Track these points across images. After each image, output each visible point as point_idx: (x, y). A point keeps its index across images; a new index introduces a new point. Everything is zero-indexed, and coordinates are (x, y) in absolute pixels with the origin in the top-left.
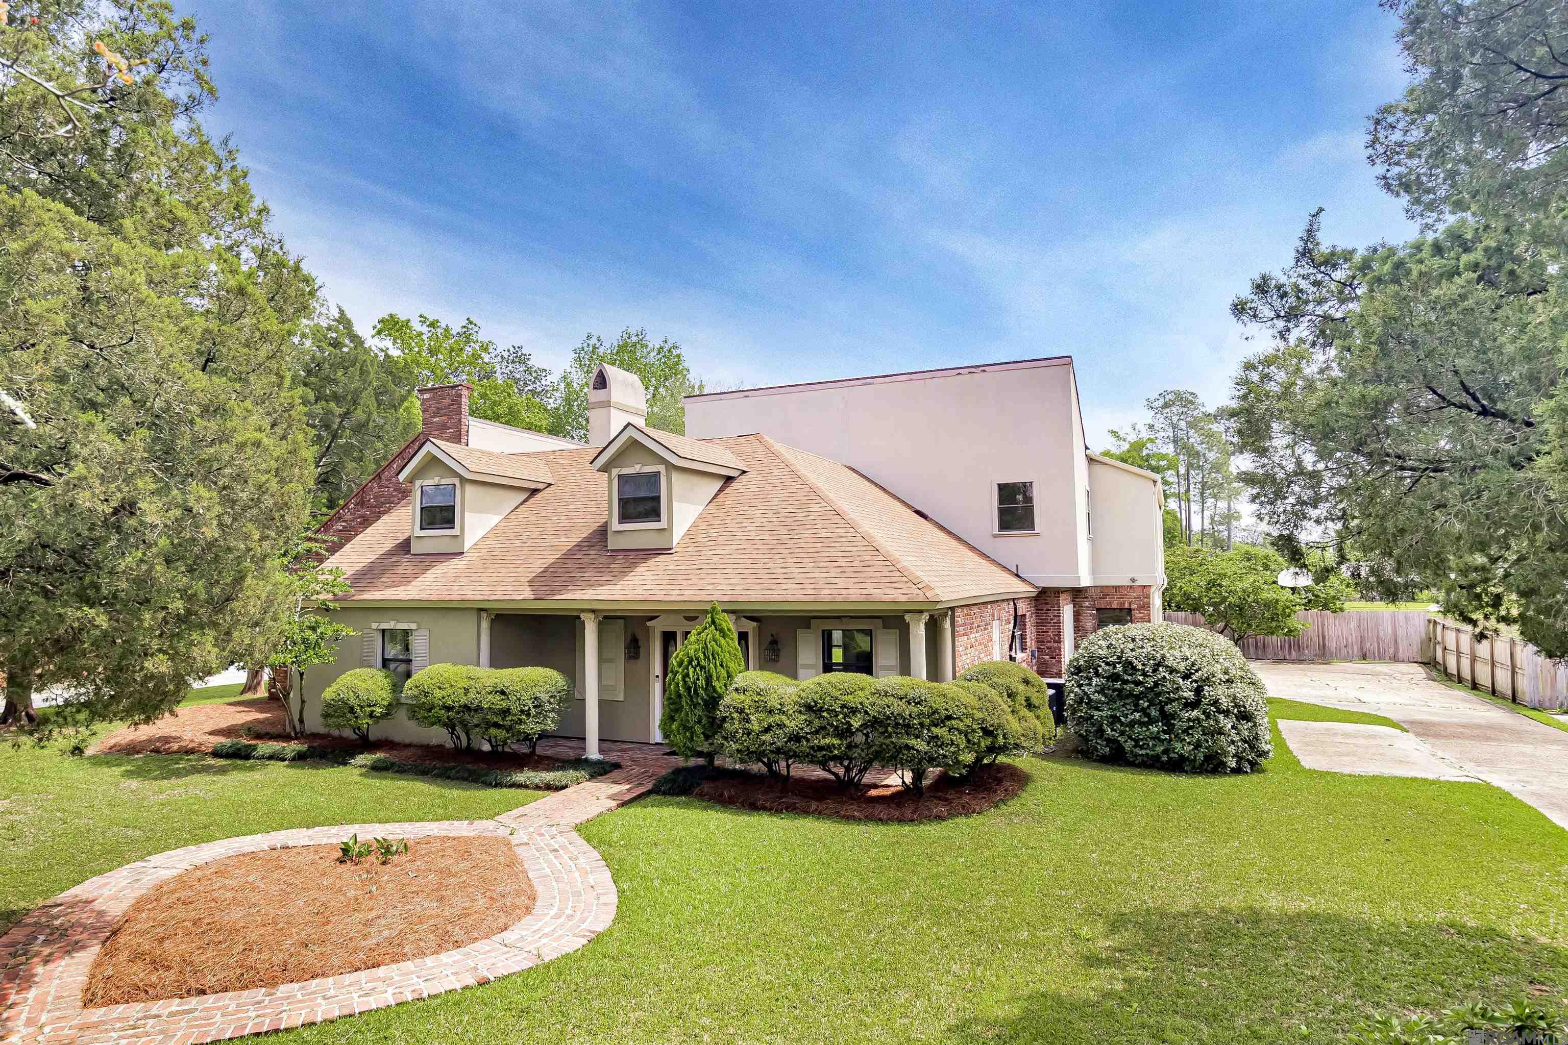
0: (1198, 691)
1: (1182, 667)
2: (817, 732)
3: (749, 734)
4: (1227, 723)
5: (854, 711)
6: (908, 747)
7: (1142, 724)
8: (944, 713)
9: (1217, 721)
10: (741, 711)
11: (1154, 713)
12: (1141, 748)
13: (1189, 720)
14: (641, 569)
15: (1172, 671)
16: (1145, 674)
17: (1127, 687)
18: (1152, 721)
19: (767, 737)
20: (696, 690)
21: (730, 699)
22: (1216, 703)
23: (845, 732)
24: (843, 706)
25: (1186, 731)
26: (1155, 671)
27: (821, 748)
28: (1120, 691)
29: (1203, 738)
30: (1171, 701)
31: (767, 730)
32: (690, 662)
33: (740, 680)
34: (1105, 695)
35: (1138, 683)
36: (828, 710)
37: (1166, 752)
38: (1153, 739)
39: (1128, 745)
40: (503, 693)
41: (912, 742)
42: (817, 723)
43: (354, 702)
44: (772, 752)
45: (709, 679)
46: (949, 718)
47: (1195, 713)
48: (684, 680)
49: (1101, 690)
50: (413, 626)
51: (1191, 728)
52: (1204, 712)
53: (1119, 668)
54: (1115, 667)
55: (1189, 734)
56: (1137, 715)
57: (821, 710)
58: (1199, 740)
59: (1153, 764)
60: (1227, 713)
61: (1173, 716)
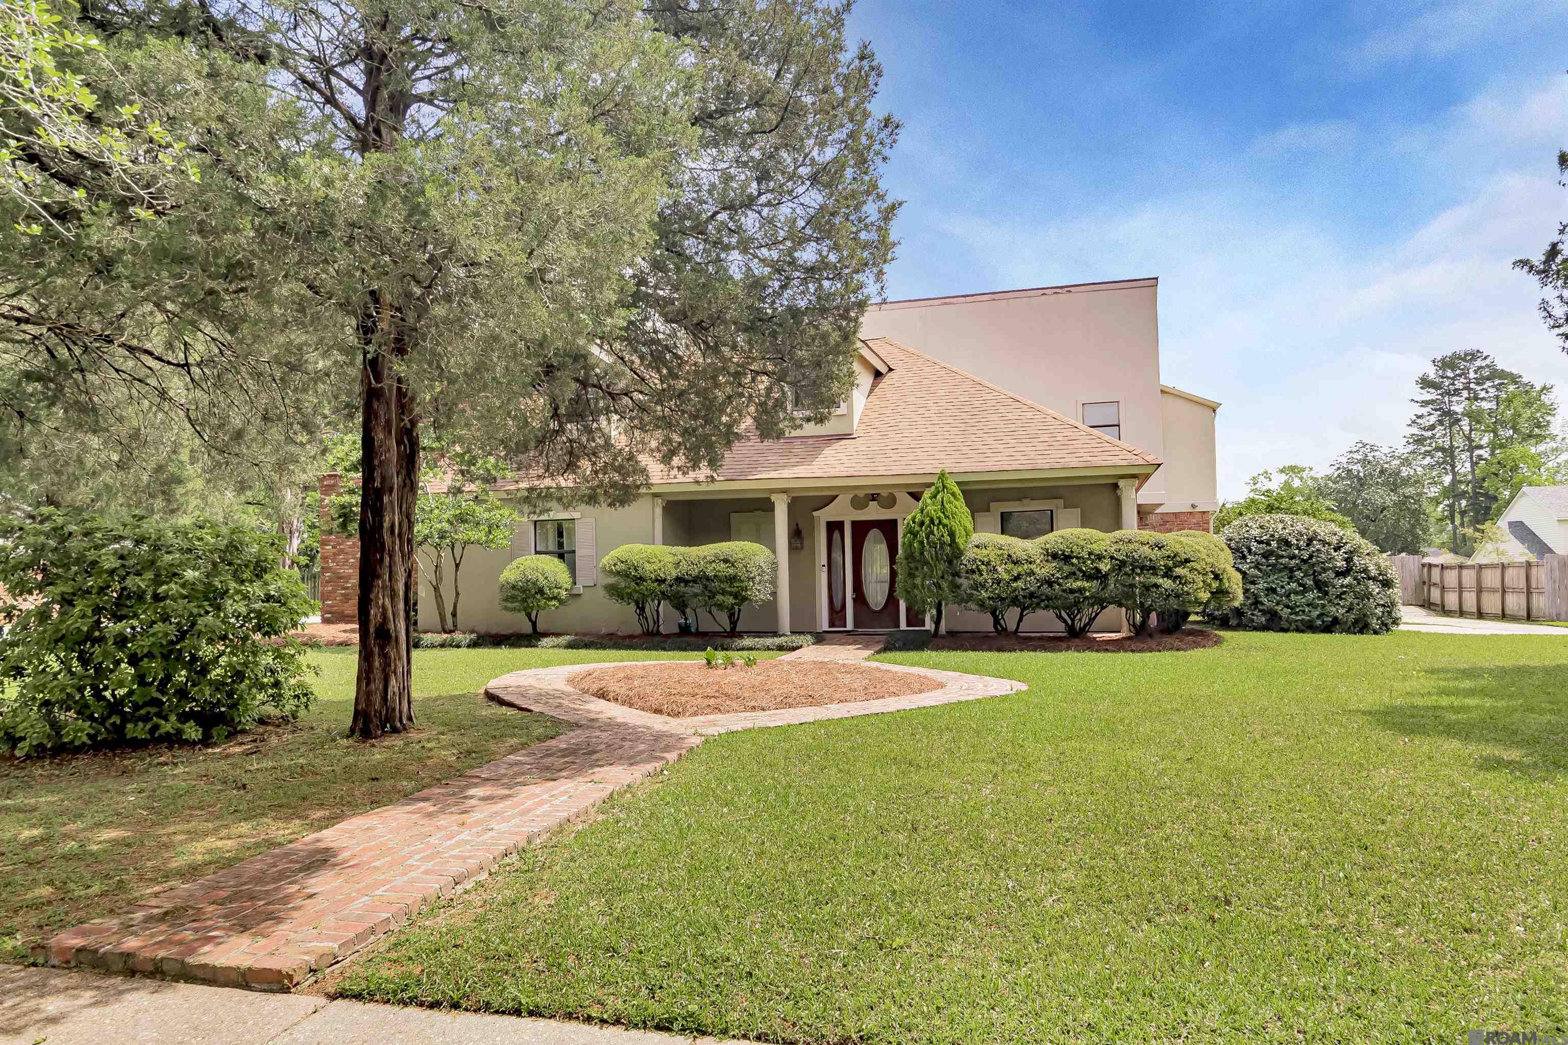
0: (1348, 560)
1: (1334, 540)
2: (1067, 577)
3: (998, 584)
4: (1375, 588)
5: (1100, 557)
6: (1156, 586)
7: (1296, 593)
8: (1184, 556)
9: (1367, 588)
10: (988, 564)
11: (1309, 582)
12: (1297, 614)
13: (1342, 586)
14: (827, 452)
15: (1324, 543)
16: (1299, 548)
17: (1283, 561)
18: (1305, 589)
19: (1020, 584)
20: (941, 547)
21: (970, 554)
22: (1365, 570)
23: (1095, 575)
24: (1090, 554)
25: (1339, 597)
26: (1308, 545)
27: (1072, 591)
28: (1274, 565)
29: (1356, 601)
30: (1325, 570)
31: (1017, 578)
32: (932, 521)
33: (976, 538)
34: (1260, 570)
35: (1293, 557)
36: (1077, 558)
37: (1320, 616)
38: (1308, 605)
39: (1285, 613)
40: (726, 561)
41: (1160, 581)
42: (1067, 569)
43: (542, 582)
44: (1024, 597)
45: (952, 534)
46: (1187, 561)
47: (1348, 580)
48: (928, 538)
49: (1257, 566)
50: (576, 515)
51: (1344, 593)
52: (1355, 579)
53: (1274, 544)
54: (1268, 544)
55: (1341, 599)
56: (1294, 585)
57: (1070, 557)
58: (1352, 604)
59: (1309, 627)
60: (1374, 579)
61: (1326, 584)
